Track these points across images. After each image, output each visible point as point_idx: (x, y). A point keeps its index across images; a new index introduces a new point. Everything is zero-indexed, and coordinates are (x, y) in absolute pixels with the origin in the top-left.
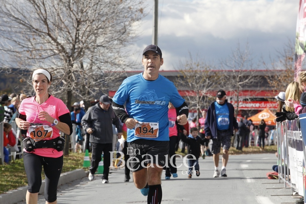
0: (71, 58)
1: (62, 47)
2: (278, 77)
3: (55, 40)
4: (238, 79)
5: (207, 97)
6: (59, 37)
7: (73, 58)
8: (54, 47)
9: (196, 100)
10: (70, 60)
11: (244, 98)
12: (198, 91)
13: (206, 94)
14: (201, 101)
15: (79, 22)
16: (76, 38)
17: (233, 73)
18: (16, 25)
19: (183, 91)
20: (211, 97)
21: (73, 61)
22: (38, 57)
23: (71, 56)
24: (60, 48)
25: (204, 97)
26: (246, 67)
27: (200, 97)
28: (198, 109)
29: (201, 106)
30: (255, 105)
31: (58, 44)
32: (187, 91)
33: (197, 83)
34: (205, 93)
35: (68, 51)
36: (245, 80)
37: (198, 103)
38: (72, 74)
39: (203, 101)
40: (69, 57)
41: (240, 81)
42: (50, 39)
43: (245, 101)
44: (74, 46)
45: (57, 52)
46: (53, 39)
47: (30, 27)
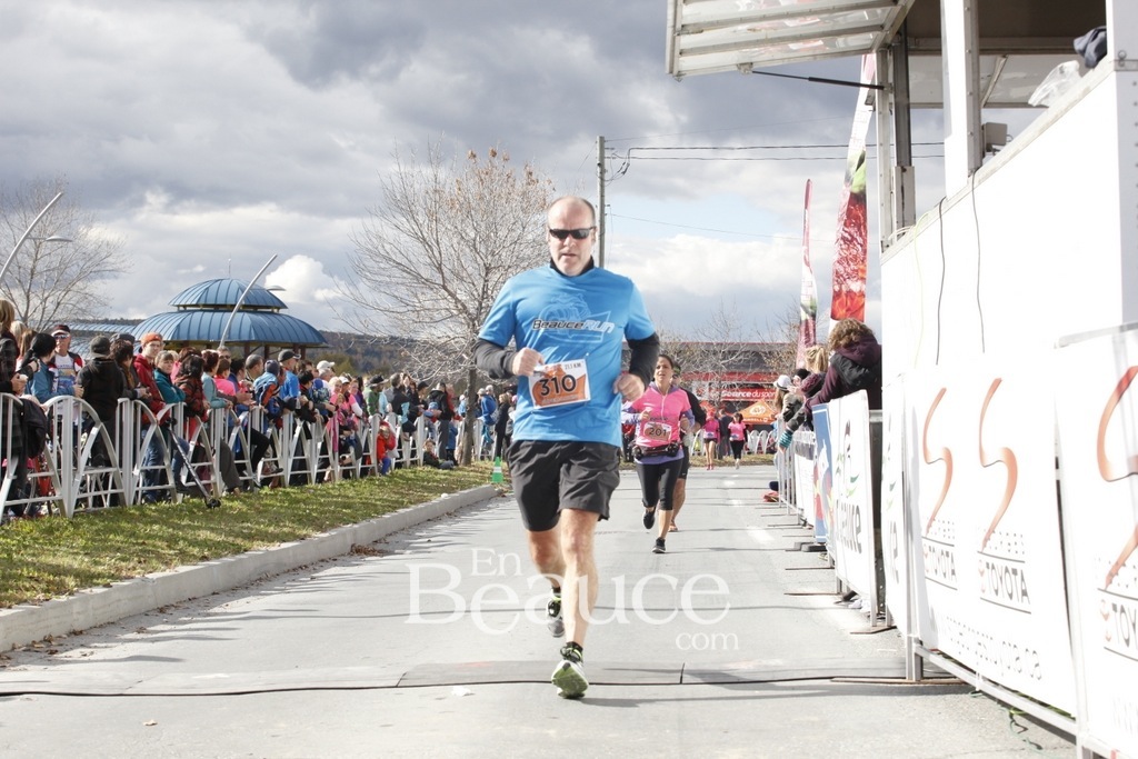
1: (463, 305)
2: (778, 354)
3: (453, 295)
4: (720, 356)
6: (459, 291)
8: (452, 306)
10: (474, 325)
11: (729, 383)
15: (488, 269)
16: (484, 292)
17: (714, 346)
18: (397, 272)
22: (428, 320)
24: (460, 307)
26: (733, 338)
30: (744, 395)
31: (457, 301)
35: (472, 311)
36: (731, 358)
41: (724, 359)
42: (446, 294)
43: (732, 386)
44: (480, 304)
45: (455, 312)
46: (450, 294)
47: (418, 277)
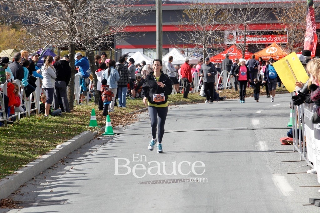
0: (74, 9)
2: (286, 13)
4: (245, 18)
5: (213, 38)
7: (75, 9)
9: (202, 41)
12: (204, 32)
13: (213, 35)
14: (207, 43)
17: (240, 11)
19: (189, 32)
20: (217, 38)
21: (76, 12)
23: (74, 7)
25: (210, 39)
27: (206, 39)
28: (205, 51)
29: (208, 48)
30: (262, 39)
32: (192, 32)
33: (202, 24)
34: (211, 35)
36: (252, 19)
37: (204, 45)
38: (75, 26)
39: (210, 42)
40: (71, 8)
41: (248, 20)
